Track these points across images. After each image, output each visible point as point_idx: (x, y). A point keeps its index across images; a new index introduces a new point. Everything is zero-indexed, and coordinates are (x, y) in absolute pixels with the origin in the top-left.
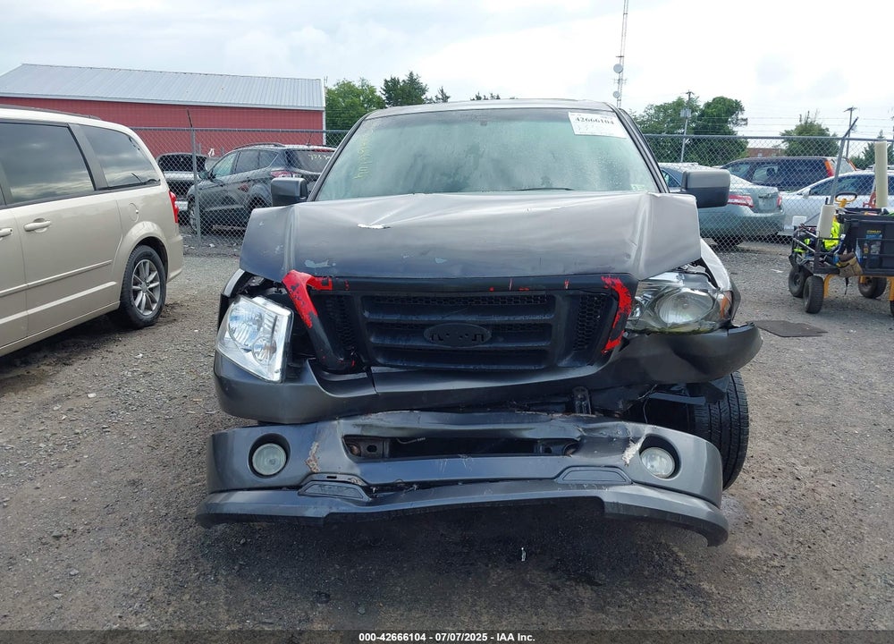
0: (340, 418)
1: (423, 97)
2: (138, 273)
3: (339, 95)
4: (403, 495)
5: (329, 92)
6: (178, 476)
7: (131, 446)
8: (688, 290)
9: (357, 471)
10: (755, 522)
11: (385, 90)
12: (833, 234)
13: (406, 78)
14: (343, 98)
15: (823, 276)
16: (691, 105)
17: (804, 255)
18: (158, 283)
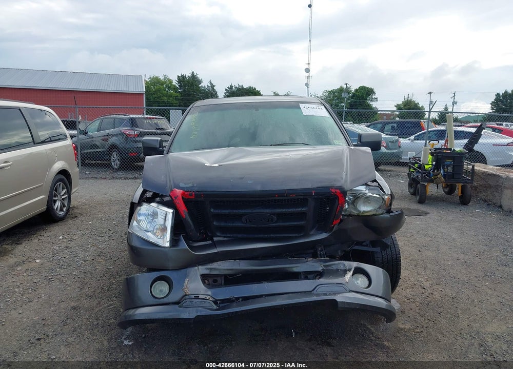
0: (199, 265)
1: (200, 86)
2: (56, 190)
3: (151, 84)
4: (234, 304)
5: (147, 83)
6: (99, 303)
7: (68, 288)
8: (371, 194)
9: (209, 293)
10: (406, 311)
11: (177, 82)
12: (429, 162)
13: (190, 75)
14: (154, 85)
15: (426, 184)
16: (347, 90)
17: (415, 173)
18: (67, 196)
